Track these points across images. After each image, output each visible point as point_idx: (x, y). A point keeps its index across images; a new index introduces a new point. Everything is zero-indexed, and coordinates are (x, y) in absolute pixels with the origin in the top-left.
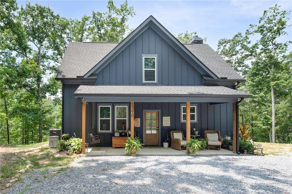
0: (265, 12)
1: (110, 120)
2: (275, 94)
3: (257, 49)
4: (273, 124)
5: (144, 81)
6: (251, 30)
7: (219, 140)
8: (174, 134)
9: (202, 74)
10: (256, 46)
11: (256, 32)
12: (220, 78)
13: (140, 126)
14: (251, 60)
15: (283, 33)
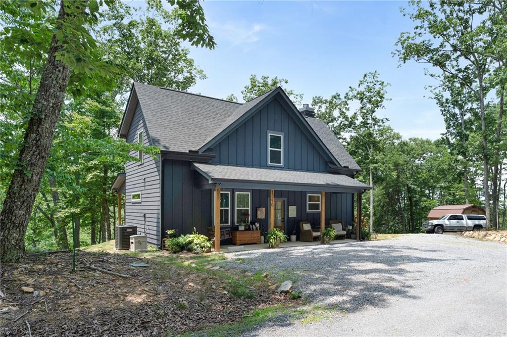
0: (365, 76)
1: (228, 210)
2: (373, 179)
3: (356, 121)
4: (371, 215)
5: (269, 163)
6: (351, 94)
7: (344, 229)
8: (304, 225)
9: (326, 160)
10: (355, 116)
11: (355, 97)
12: (343, 166)
13: (264, 218)
14: (350, 134)
15: (382, 106)
